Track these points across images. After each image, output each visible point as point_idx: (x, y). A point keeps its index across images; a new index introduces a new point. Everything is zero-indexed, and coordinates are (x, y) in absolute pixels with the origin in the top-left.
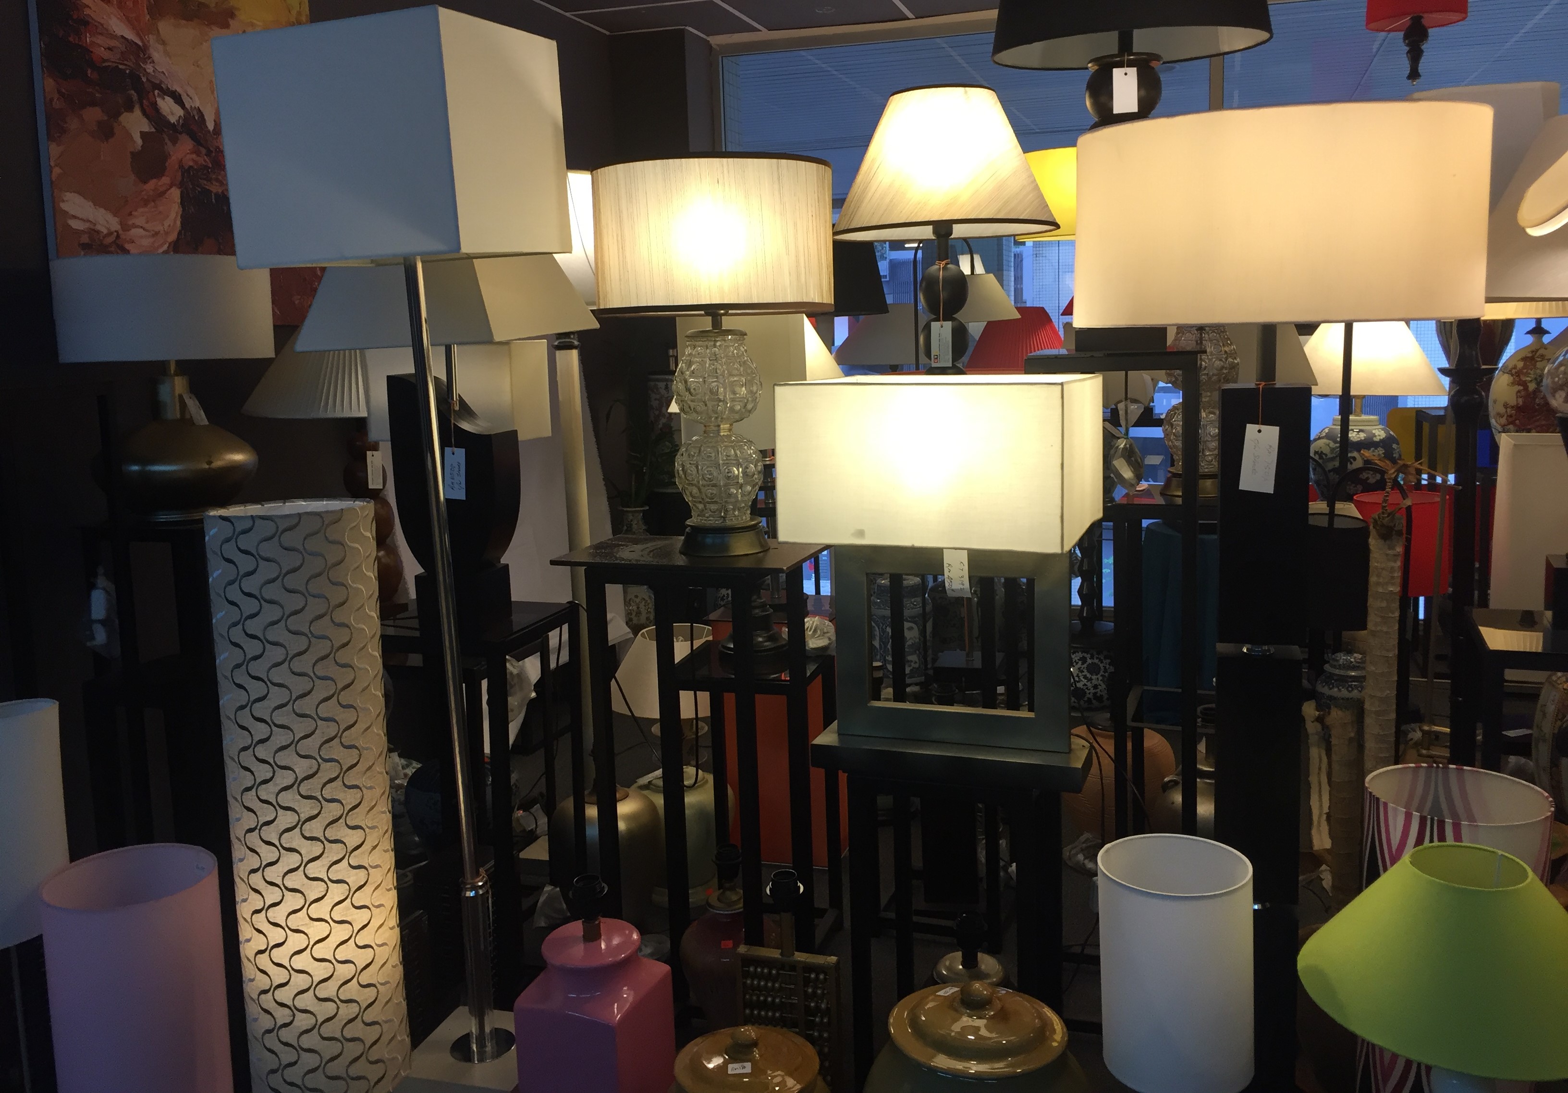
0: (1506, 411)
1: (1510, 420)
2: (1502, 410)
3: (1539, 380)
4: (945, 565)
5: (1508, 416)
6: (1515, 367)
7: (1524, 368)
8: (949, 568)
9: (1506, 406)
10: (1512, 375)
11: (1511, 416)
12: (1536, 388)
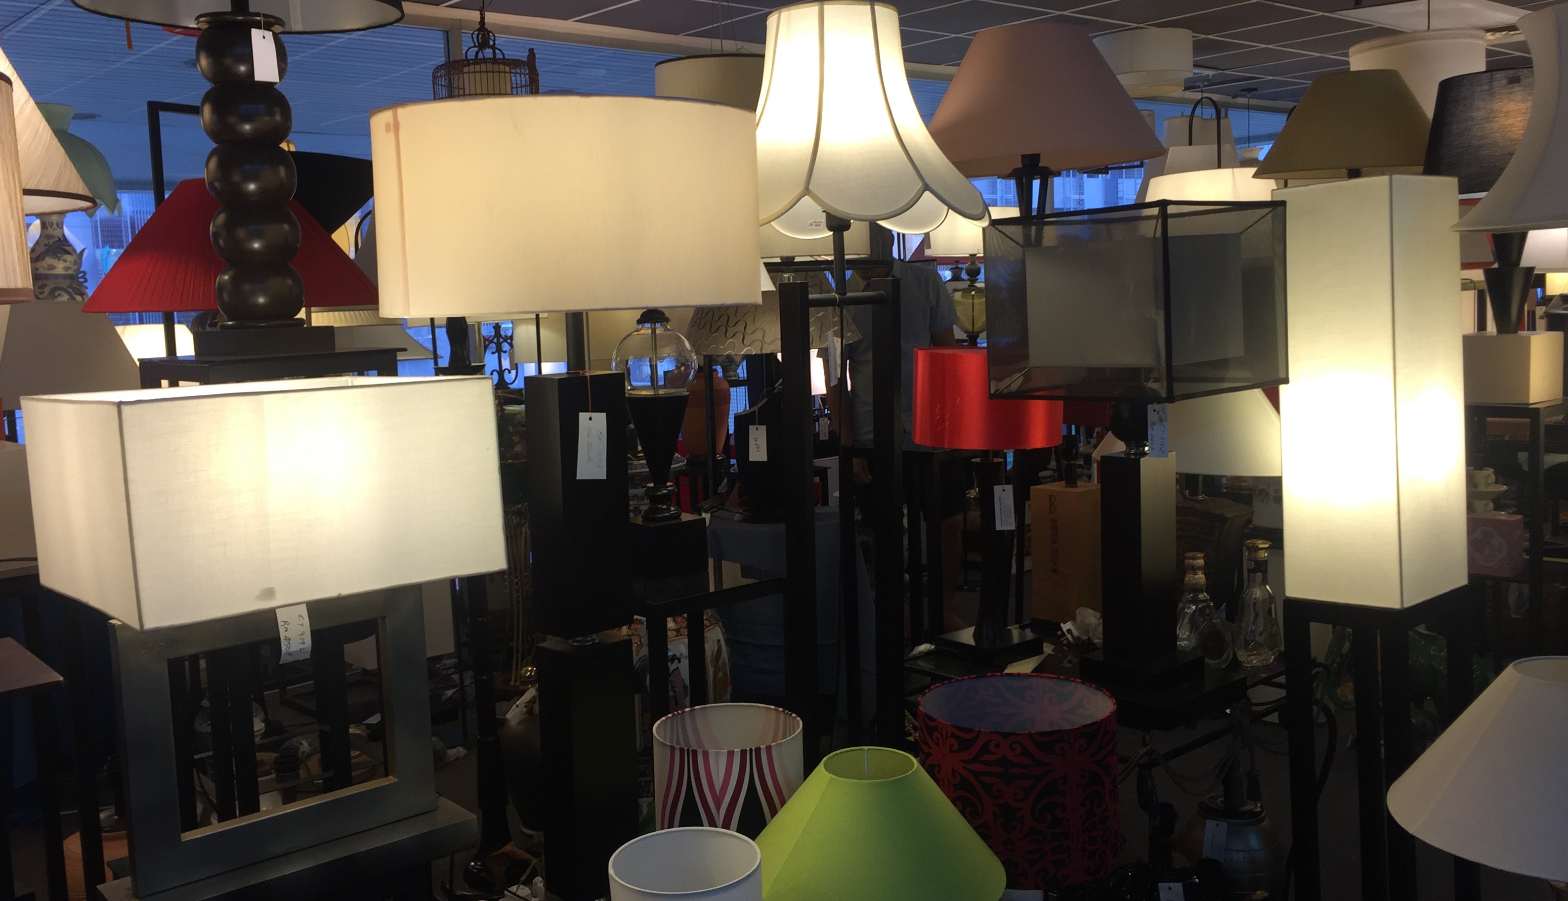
4: (280, 623)
8: (286, 626)
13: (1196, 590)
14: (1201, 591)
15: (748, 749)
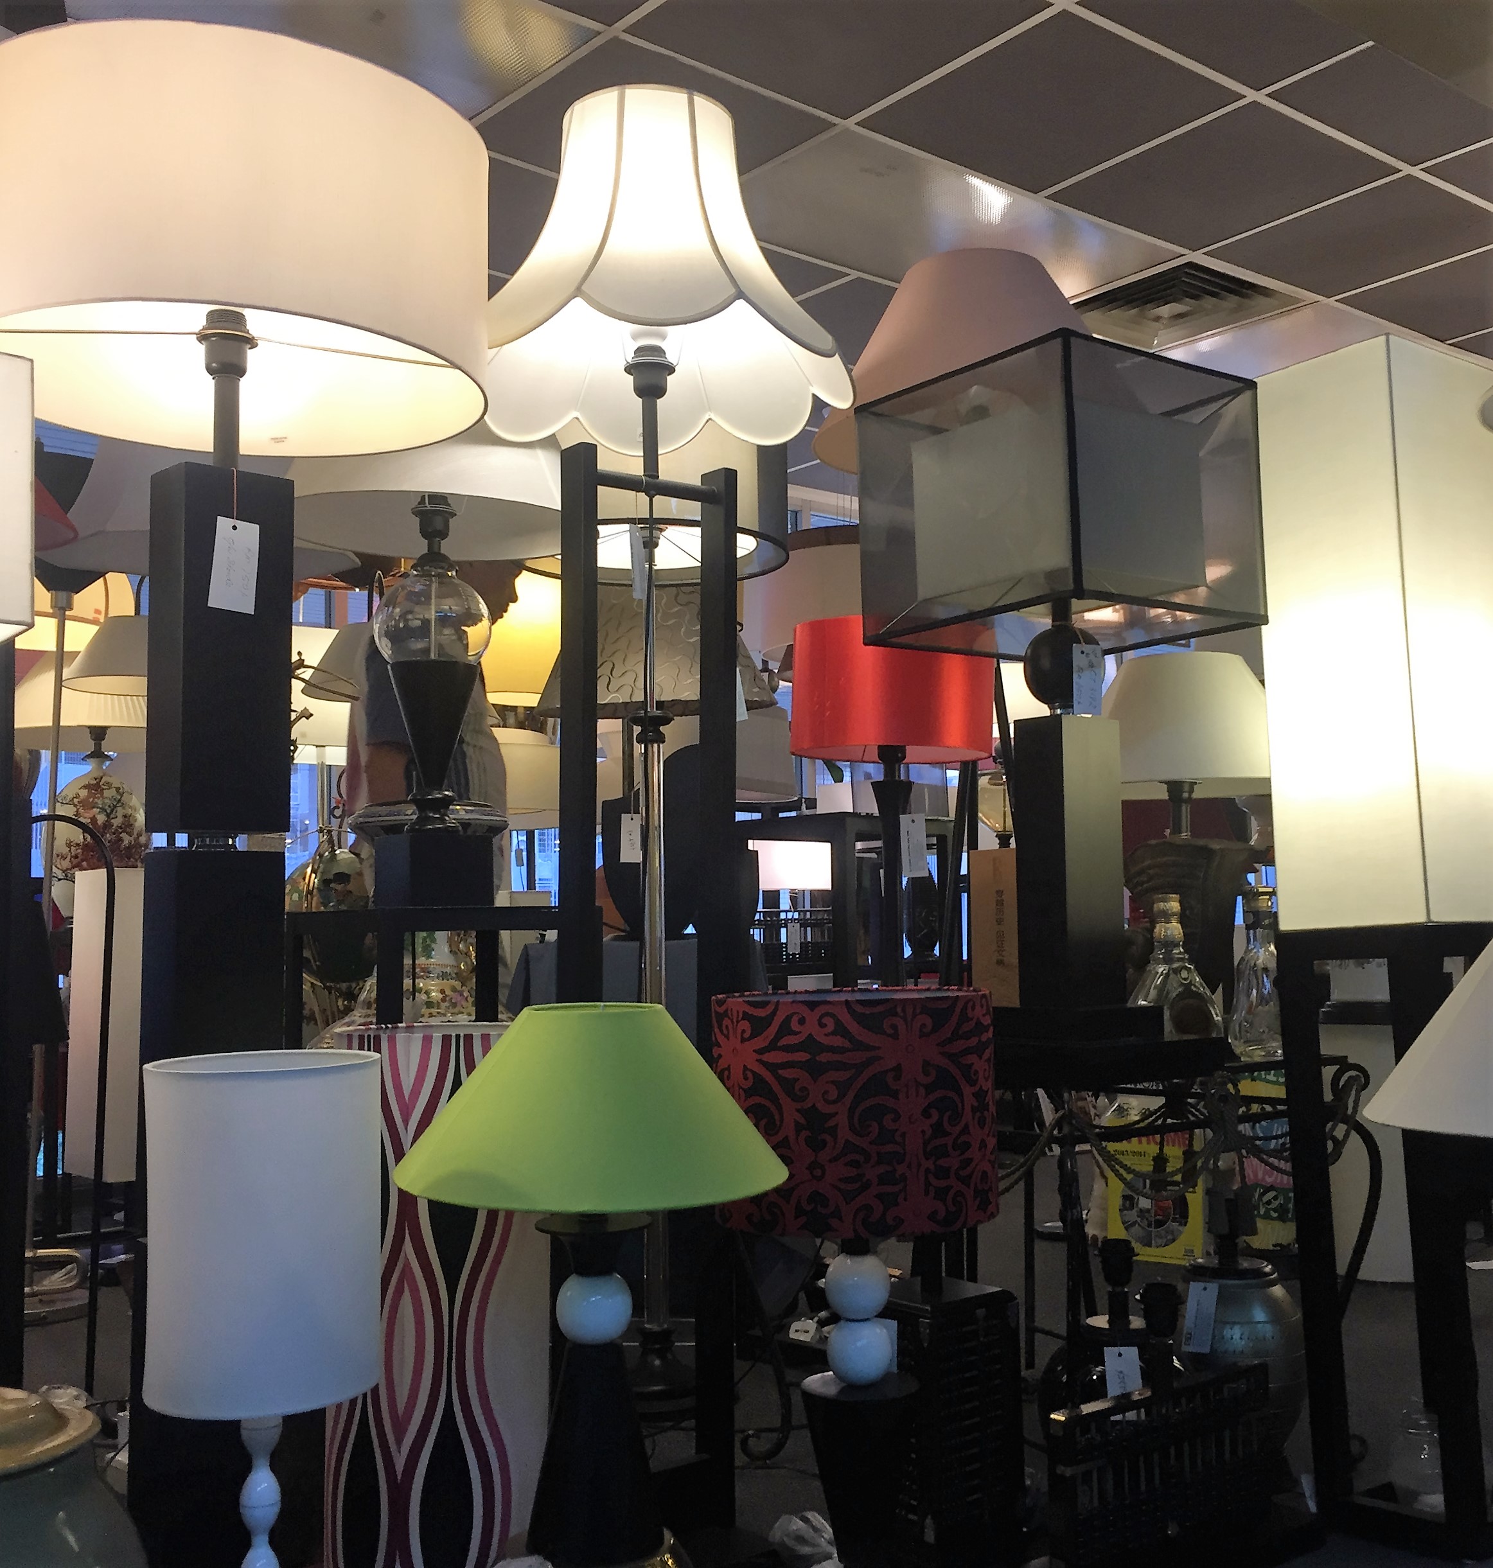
0: (70, 851)
1: (75, 861)
2: (65, 850)
3: (108, 811)
5: (72, 857)
6: (77, 796)
7: (88, 797)
9: (69, 845)
10: (75, 806)
11: (76, 857)
12: (107, 821)
13: (1169, 944)
14: (1177, 945)
15: (454, 1035)
